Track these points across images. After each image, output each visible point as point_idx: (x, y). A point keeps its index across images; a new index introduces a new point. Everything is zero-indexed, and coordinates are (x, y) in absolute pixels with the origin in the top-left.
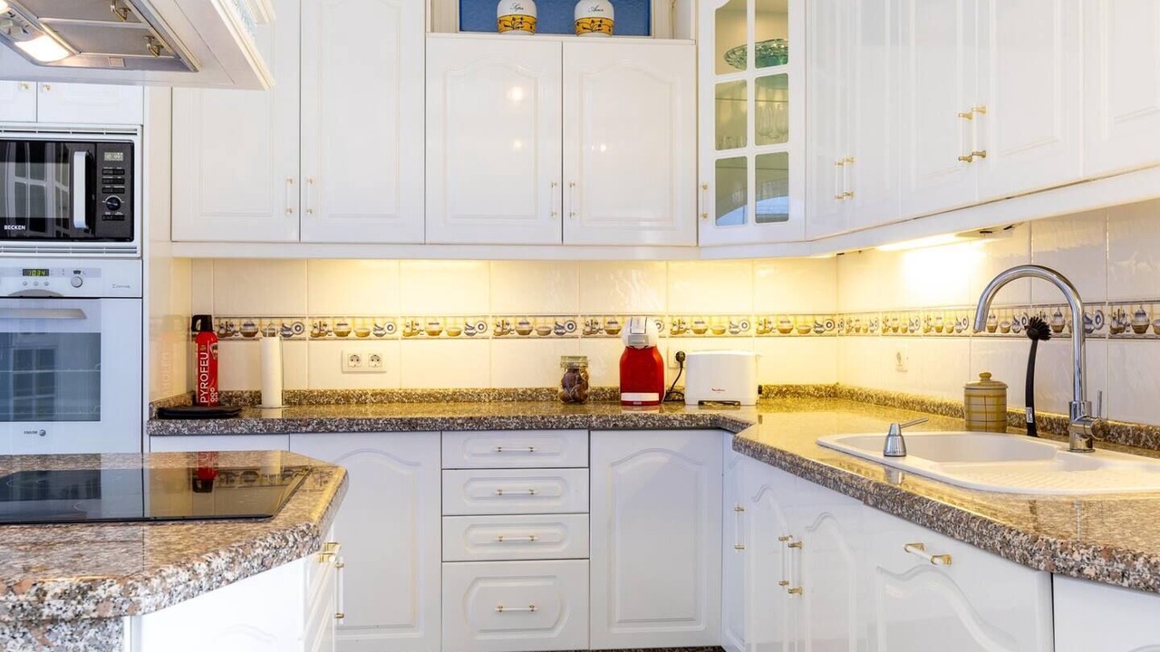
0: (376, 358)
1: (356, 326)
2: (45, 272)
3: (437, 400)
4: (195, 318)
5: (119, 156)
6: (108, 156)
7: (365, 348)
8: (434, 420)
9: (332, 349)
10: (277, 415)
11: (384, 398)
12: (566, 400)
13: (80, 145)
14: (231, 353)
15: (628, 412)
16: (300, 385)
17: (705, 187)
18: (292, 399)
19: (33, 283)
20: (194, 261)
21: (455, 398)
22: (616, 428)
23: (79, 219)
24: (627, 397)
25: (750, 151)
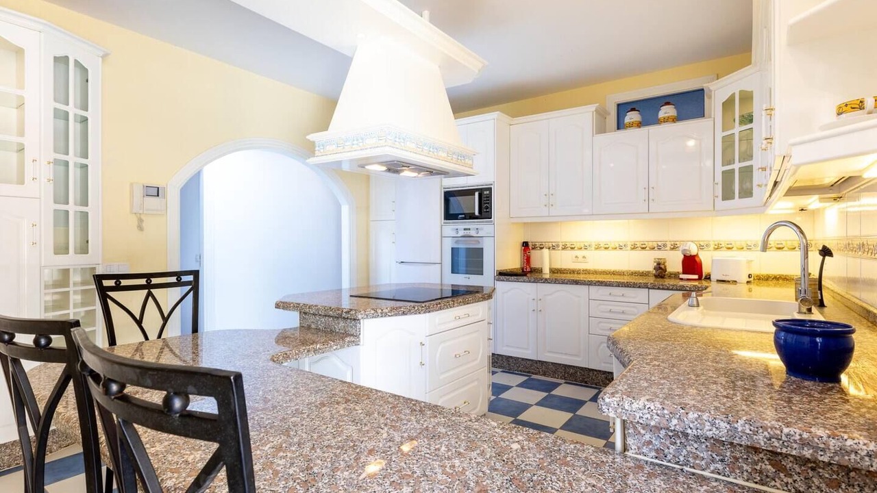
0: (584, 257)
1: (577, 245)
2: (469, 229)
3: (607, 274)
4: (524, 243)
5: (488, 192)
6: (485, 193)
7: (580, 253)
8: (585, 281)
9: (569, 254)
10: (547, 276)
11: (587, 272)
12: (656, 276)
13: (477, 190)
14: (534, 254)
15: (682, 283)
16: (558, 266)
17: (717, 184)
18: (553, 271)
19: (467, 233)
20: (525, 223)
21: (614, 273)
22: (659, 288)
23: (477, 213)
24: (682, 276)
25: (737, 166)
